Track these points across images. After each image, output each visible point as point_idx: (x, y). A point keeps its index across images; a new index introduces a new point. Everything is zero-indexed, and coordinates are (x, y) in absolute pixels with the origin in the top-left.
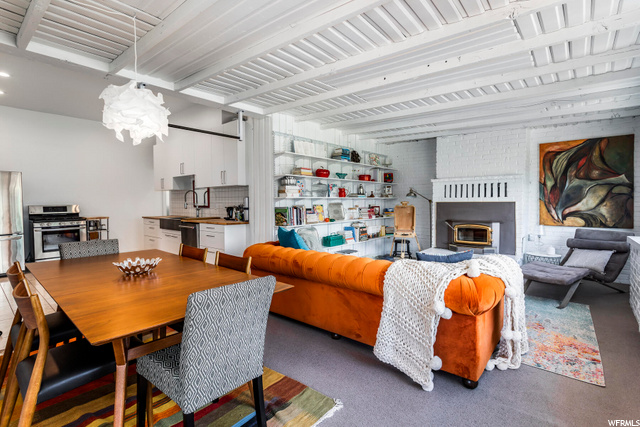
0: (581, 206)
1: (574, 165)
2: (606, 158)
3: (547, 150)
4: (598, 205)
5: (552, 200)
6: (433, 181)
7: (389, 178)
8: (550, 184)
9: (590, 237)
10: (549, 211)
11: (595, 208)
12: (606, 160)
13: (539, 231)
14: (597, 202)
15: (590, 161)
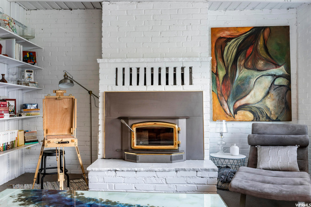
0: (249, 99)
1: (243, 54)
2: (269, 48)
3: (219, 35)
4: (264, 97)
5: (224, 92)
6: (99, 61)
7: (30, 57)
8: (222, 74)
9: (268, 131)
10: (222, 105)
11: (261, 101)
12: (269, 51)
13: (221, 128)
14: (263, 94)
15: (256, 50)
